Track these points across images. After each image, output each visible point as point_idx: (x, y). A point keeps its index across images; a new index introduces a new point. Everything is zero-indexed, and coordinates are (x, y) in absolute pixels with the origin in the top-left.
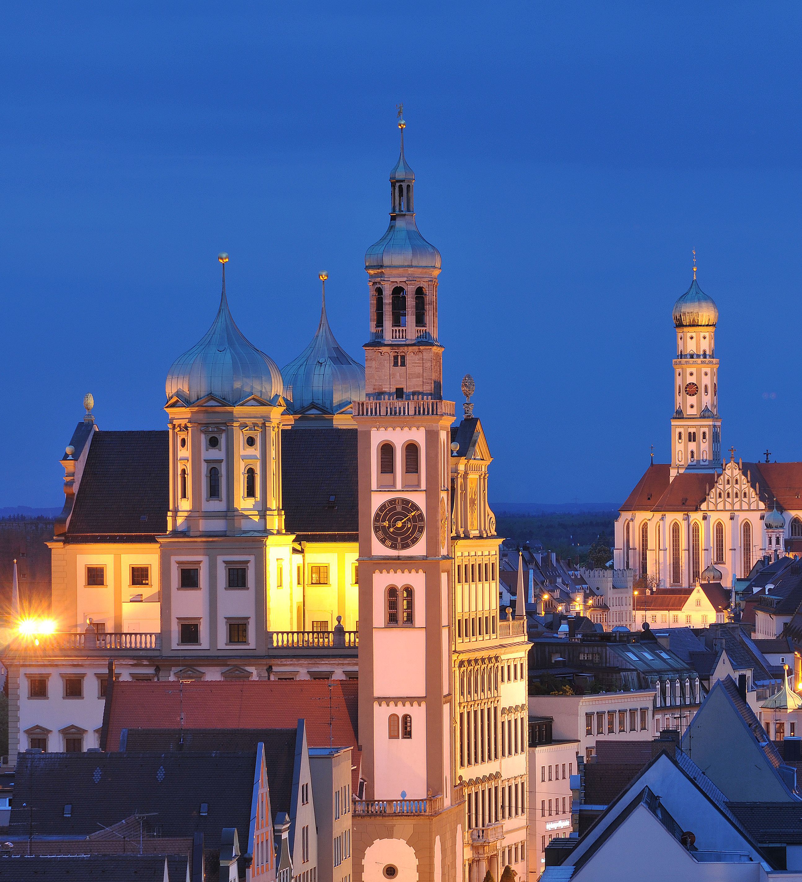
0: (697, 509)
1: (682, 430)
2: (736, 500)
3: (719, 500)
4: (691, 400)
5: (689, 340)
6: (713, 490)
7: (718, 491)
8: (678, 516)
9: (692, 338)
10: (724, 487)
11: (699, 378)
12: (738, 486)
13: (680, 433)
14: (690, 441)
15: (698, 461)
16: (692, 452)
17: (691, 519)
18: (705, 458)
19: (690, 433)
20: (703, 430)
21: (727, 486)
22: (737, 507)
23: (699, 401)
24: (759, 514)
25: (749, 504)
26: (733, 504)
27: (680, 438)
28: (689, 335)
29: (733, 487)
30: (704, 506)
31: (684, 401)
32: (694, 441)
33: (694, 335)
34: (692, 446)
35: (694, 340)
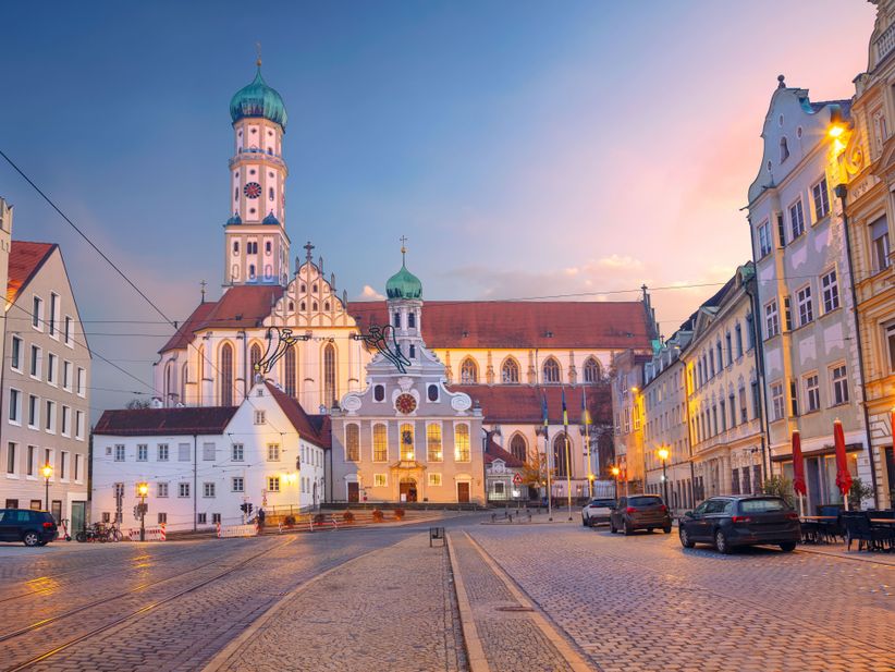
0: (258, 325)
1: (239, 239)
2: (314, 313)
3: (290, 313)
4: (251, 203)
5: (250, 134)
6: (282, 300)
7: (289, 301)
8: (231, 335)
9: (254, 131)
10: (297, 295)
11: (262, 177)
12: (316, 295)
13: (236, 244)
14: (249, 252)
15: (260, 278)
16: (252, 267)
17: (248, 340)
18: (269, 274)
19: (250, 243)
20: (266, 239)
21: (302, 295)
22: (315, 322)
23: (262, 205)
24: (346, 333)
25: (332, 319)
26: (309, 319)
27: (236, 249)
28: (250, 128)
29: (309, 296)
30: (268, 322)
31: (243, 206)
32: (255, 252)
33: (257, 128)
34: (252, 259)
35: (257, 134)
